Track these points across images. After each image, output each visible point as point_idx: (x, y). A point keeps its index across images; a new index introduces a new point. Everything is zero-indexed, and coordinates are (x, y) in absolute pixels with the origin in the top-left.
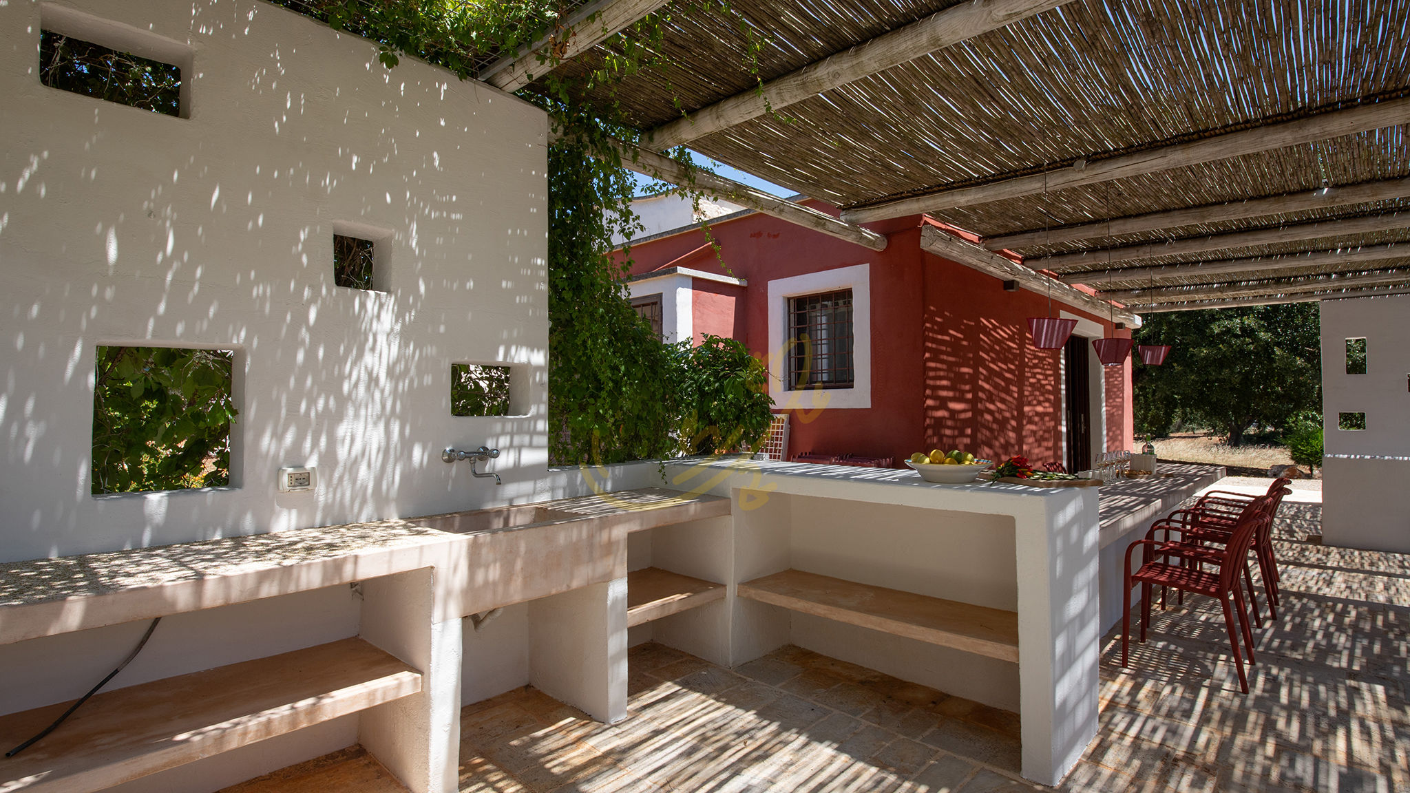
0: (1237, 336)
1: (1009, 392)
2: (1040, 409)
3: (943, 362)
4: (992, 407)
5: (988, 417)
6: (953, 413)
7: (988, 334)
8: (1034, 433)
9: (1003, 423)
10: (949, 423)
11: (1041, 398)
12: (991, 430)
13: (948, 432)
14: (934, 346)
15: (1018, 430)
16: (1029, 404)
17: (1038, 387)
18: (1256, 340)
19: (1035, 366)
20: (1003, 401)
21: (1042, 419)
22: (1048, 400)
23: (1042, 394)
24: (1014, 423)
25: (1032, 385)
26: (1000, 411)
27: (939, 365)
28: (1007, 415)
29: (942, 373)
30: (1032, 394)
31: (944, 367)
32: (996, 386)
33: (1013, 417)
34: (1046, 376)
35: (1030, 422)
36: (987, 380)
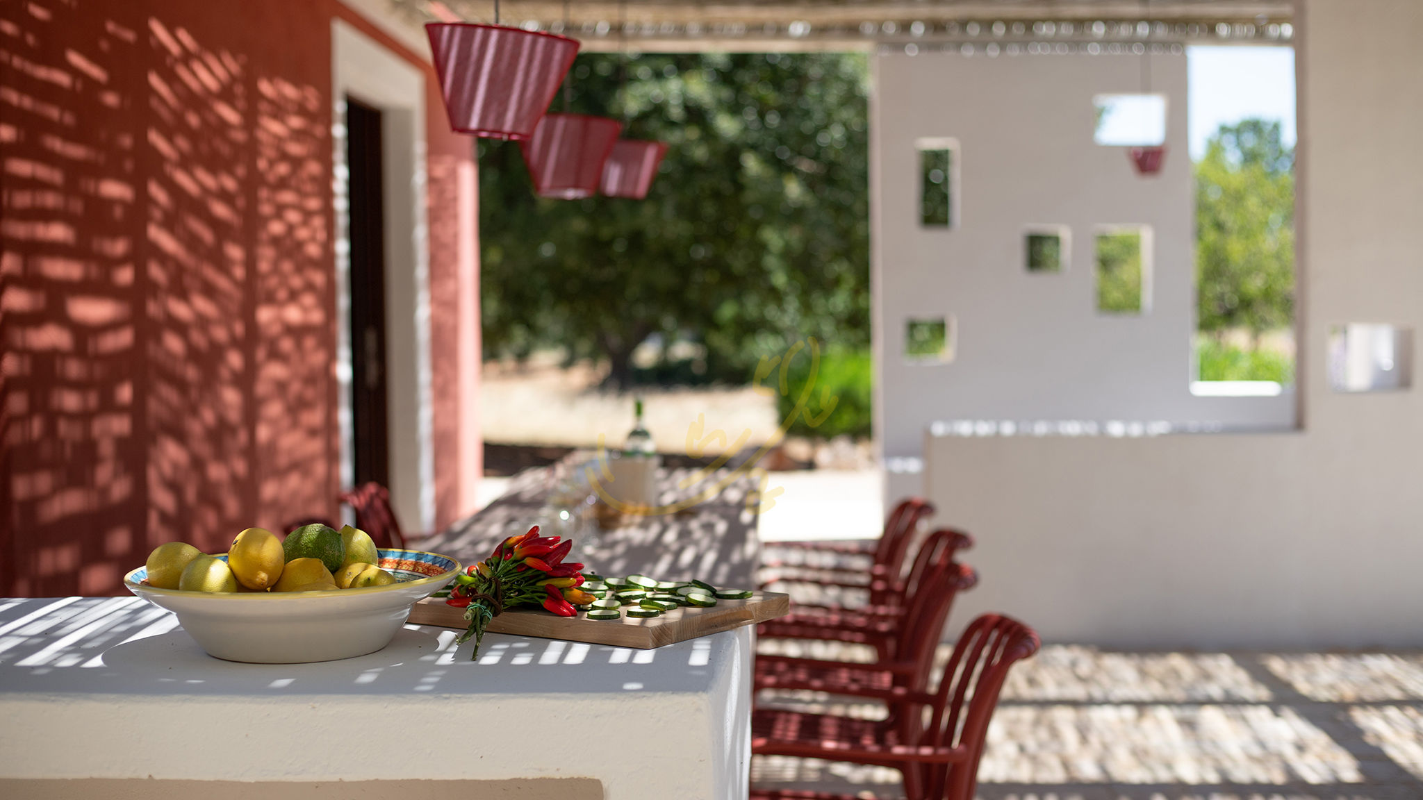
0: (672, 124)
1: (222, 264)
2: (293, 314)
3: (49, 158)
4: (181, 310)
5: (173, 343)
6: (84, 333)
7: (170, 78)
8: (281, 387)
9: (208, 359)
10: (74, 369)
11: (296, 282)
12: (181, 385)
13: (70, 401)
14: (27, 102)
15: (245, 380)
16: (270, 299)
17: (288, 247)
18: (709, 134)
19: (282, 184)
20: (210, 291)
21: (299, 345)
22: (310, 287)
23: (299, 269)
24: (235, 360)
25: (276, 241)
26: (203, 322)
27: (43, 172)
28: (220, 334)
29: (50, 200)
30: (276, 270)
31: (56, 176)
32: (192, 242)
33: (235, 343)
34: (307, 215)
35: (275, 355)
36: (170, 224)
